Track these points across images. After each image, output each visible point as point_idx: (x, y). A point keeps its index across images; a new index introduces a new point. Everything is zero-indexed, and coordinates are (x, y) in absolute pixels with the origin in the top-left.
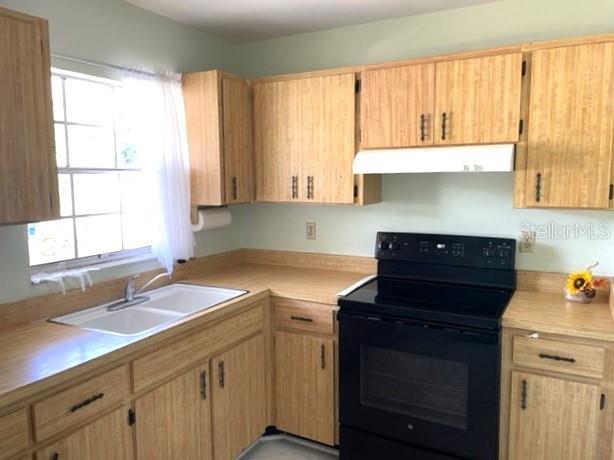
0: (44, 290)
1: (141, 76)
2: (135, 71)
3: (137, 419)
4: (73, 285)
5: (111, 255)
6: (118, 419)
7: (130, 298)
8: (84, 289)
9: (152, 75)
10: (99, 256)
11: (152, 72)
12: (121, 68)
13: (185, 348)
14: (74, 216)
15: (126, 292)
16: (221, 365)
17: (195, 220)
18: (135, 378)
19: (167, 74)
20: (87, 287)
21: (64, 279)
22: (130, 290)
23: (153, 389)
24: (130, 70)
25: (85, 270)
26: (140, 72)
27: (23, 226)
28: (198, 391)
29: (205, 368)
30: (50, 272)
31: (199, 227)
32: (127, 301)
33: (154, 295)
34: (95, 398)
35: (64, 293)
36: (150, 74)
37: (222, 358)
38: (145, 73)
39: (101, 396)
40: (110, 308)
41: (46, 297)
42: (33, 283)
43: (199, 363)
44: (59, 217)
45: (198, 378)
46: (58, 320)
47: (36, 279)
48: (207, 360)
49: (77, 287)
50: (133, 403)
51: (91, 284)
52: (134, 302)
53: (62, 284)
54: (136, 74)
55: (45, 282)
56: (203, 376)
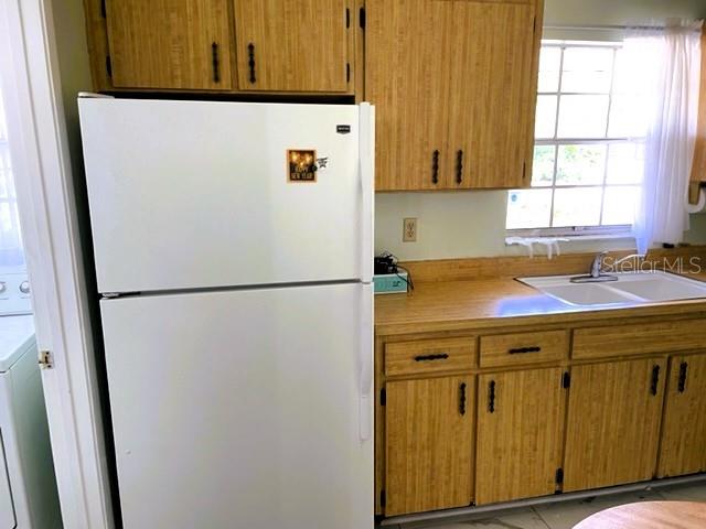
0: (515, 252)
1: (647, 31)
2: (641, 27)
3: (572, 384)
4: (541, 251)
5: (586, 228)
6: (552, 377)
7: (596, 274)
8: (550, 257)
9: (662, 29)
10: (574, 228)
11: (662, 24)
12: (624, 27)
13: (637, 334)
14: (554, 187)
15: (592, 267)
16: (684, 367)
17: (694, 199)
18: (574, 345)
19: (683, 23)
20: (553, 255)
21: (534, 244)
22: (596, 266)
23: (592, 362)
24: (634, 28)
25: (555, 239)
26: (646, 28)
27: (504, 191)
28: (648, 384)
29: (662, 363)
30: (524, 237)
31: (698, 209)
32: (592, 277)
33: (624, 277)
34: (532, 350)
35: (531, 257)
36: (659, 28)
37: (686, 359)
38: (653, 28)
39: (538, 349)
40: (572, 280)
41: (516, 258)
42: (506, 244)
43: (654, 355)
44: (530, 187)
45: (650, 371)
46: (522, 280)
47: (510, 241)
48: (667, 355)
49: (544, 254)
50: (570, 367)
51: (558, 253)
52: (600, 279)
53: (531, 249)
54: (641, 31)
55: (517, 244)
56: (656, 370)
